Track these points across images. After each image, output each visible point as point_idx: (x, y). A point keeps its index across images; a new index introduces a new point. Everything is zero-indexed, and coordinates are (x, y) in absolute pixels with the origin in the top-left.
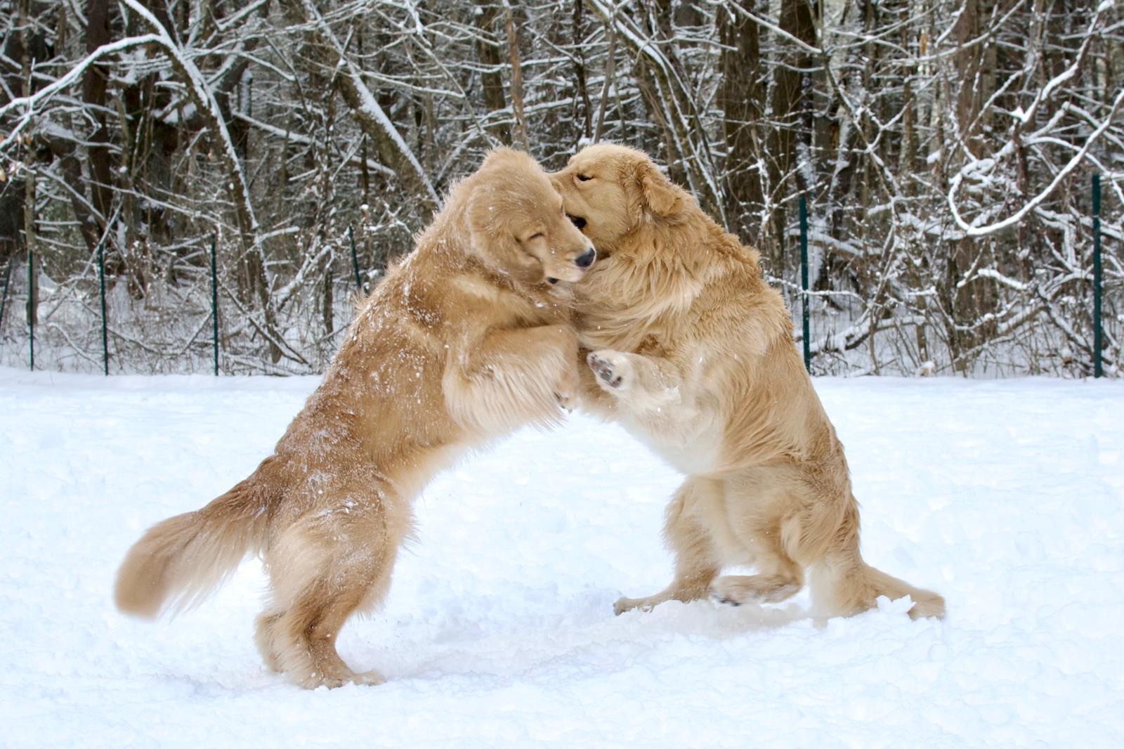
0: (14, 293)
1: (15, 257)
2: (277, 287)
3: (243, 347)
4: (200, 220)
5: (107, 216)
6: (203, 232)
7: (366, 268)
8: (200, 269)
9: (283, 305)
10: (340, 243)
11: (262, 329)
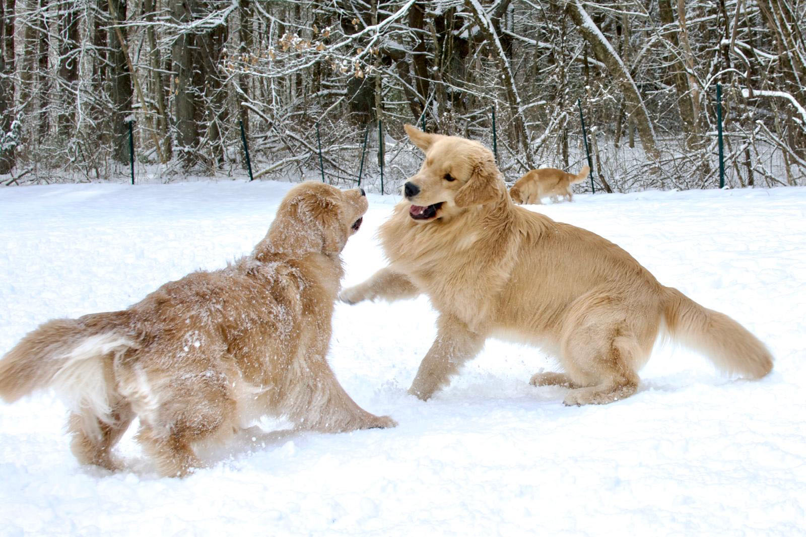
0: (370, 147)
1: (370, 124)
2: (533, 139)
3: (513, 177)
4: (484, 98)
5: (426, 98)
6: (486, 105)
7: (589, 126)
8: (485, 129)
9: (537, 150)
10: (572, 110)
11: (525, 165)
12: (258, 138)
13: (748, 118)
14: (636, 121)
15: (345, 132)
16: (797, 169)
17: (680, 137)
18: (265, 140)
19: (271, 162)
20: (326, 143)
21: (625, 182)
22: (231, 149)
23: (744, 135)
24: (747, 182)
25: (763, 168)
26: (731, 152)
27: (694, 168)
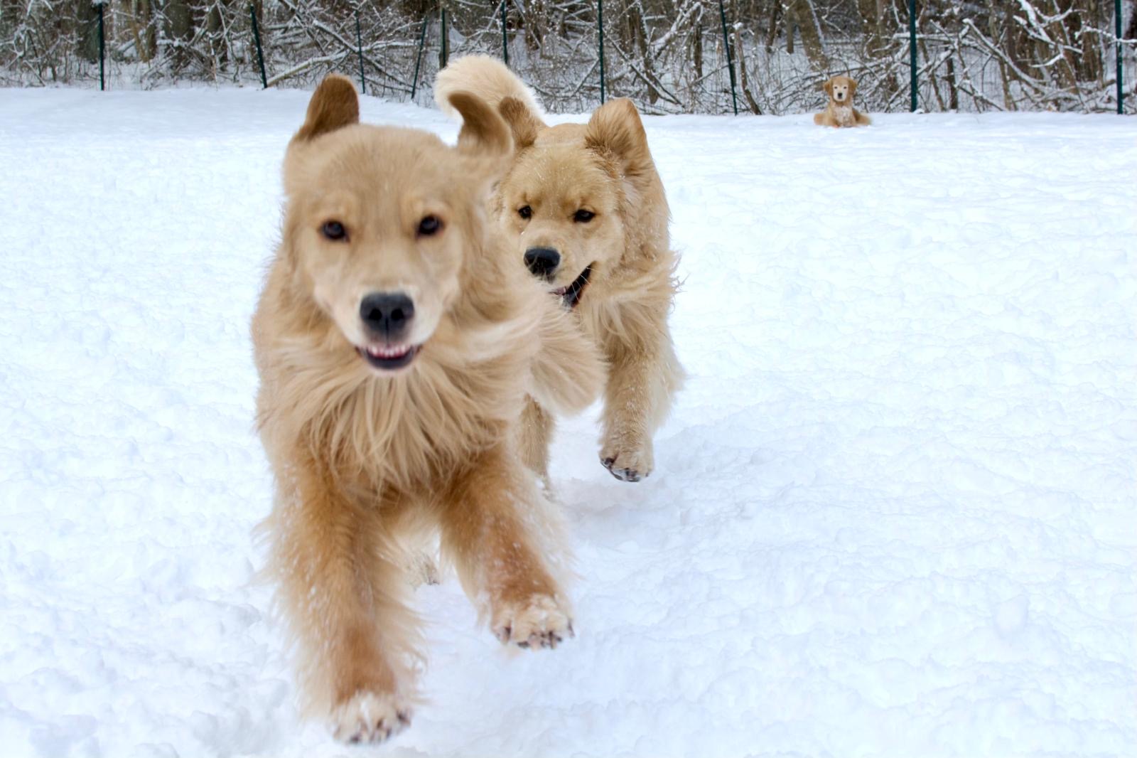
0: (429, 45)
1: (430, 14)
2: (654, 38)
3: (625, 91)
7: (732, 22)
8: (588, 23)
9: (659, 54)
11: (641, 74)
12: (275, 29)
13: (952, 16)
14: (797, 17)
15: (395, 23)
16: (1019, 87)
17: (857, 40)
18: (284, 32)
19: (292, 63)
20: (369, 38)
21: (780, 101)
22: (238, 44)
23: (946, 39)
24: (948, 104)
25: (971, 86)
26: (927, 61)
27: (876, 83)
